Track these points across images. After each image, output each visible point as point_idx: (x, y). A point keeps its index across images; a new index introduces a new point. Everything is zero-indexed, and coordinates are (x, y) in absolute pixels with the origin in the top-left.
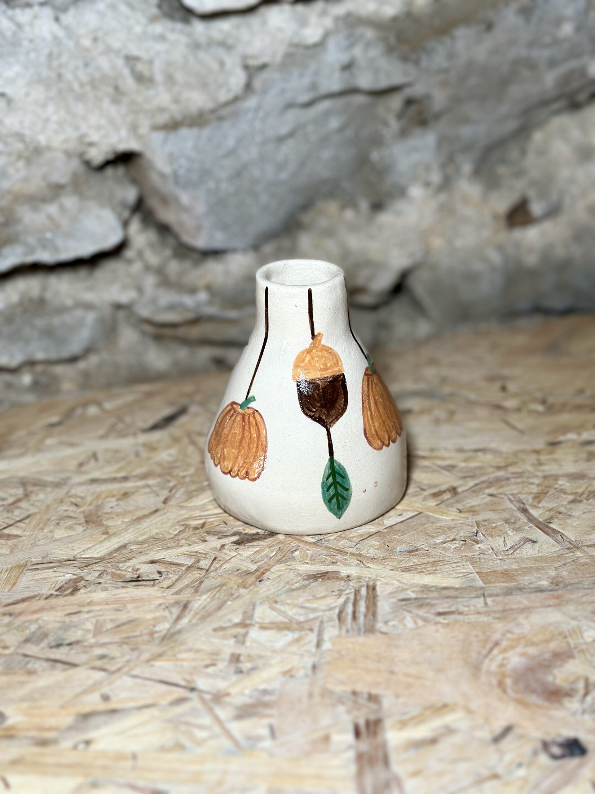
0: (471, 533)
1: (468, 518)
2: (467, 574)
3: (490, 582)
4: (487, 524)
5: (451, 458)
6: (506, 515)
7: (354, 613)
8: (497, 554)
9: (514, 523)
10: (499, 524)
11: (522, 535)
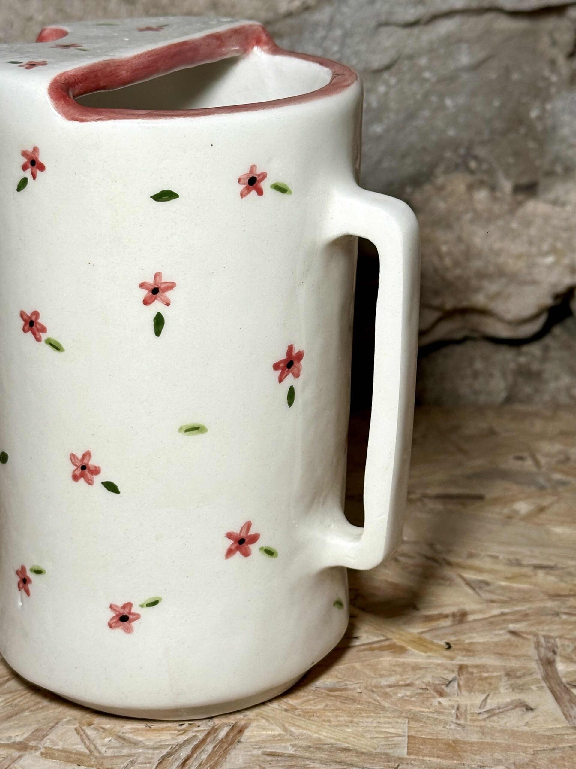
0: (442, 680)
1: (452, 659)
2: (393, 735)
3: (417, 754)
4: (475, 672)
5: (491, 571)
6: (514, 664)
7: (188, 758)
8: (459, 716)
9: (519, 677)
10: (495, 674)
11: (517, 696)
